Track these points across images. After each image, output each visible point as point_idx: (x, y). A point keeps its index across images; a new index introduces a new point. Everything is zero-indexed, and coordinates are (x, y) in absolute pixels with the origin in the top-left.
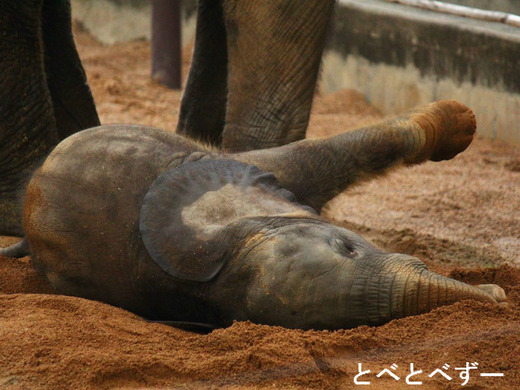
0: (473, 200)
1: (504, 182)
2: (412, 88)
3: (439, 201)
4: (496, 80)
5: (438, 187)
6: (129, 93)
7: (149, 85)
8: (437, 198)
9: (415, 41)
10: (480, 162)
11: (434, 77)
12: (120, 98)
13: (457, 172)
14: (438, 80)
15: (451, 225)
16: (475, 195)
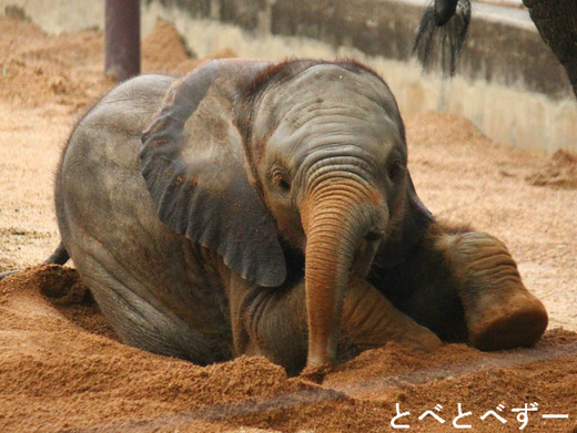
0: (487, 220)
1: (524, 198)
2: (415, 86)
4: (515, 78)
5: (445, 204)
6: (77, 92)
7: (102, 83)
10: (496, 175)
11: (441, 73)
12: (66, 98)
13: (469, 187)
16: (489, 213)
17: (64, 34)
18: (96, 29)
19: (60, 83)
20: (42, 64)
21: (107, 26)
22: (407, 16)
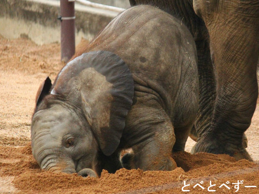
12: (46, 70)
17: (44, 45)
18: (57, 42)
19: (43, 64)
20: (36, 57)
21: (62, 41)
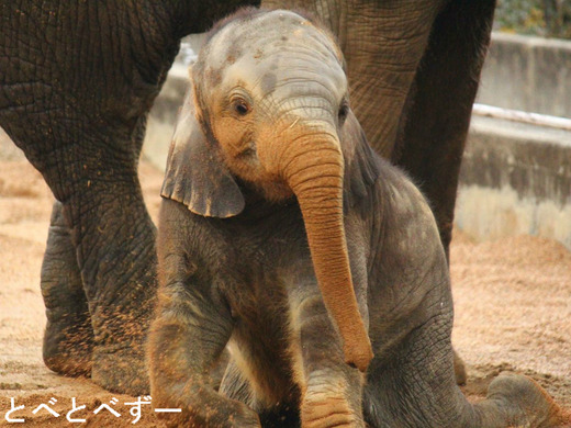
2: (509, 212)
3: (541, 334)
5: (539, 319)
8: (538, 331)
9: (511, 160)
11: (534, 200)
13: (561, 304)
14: (537, 203)
15: (555, 360)
22: (499, 147)
